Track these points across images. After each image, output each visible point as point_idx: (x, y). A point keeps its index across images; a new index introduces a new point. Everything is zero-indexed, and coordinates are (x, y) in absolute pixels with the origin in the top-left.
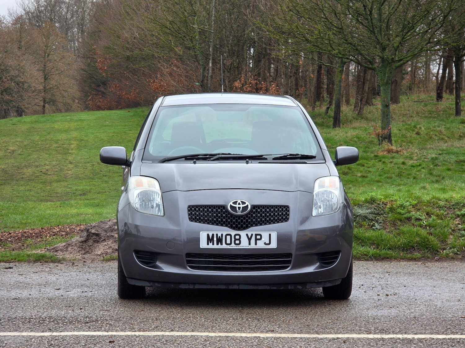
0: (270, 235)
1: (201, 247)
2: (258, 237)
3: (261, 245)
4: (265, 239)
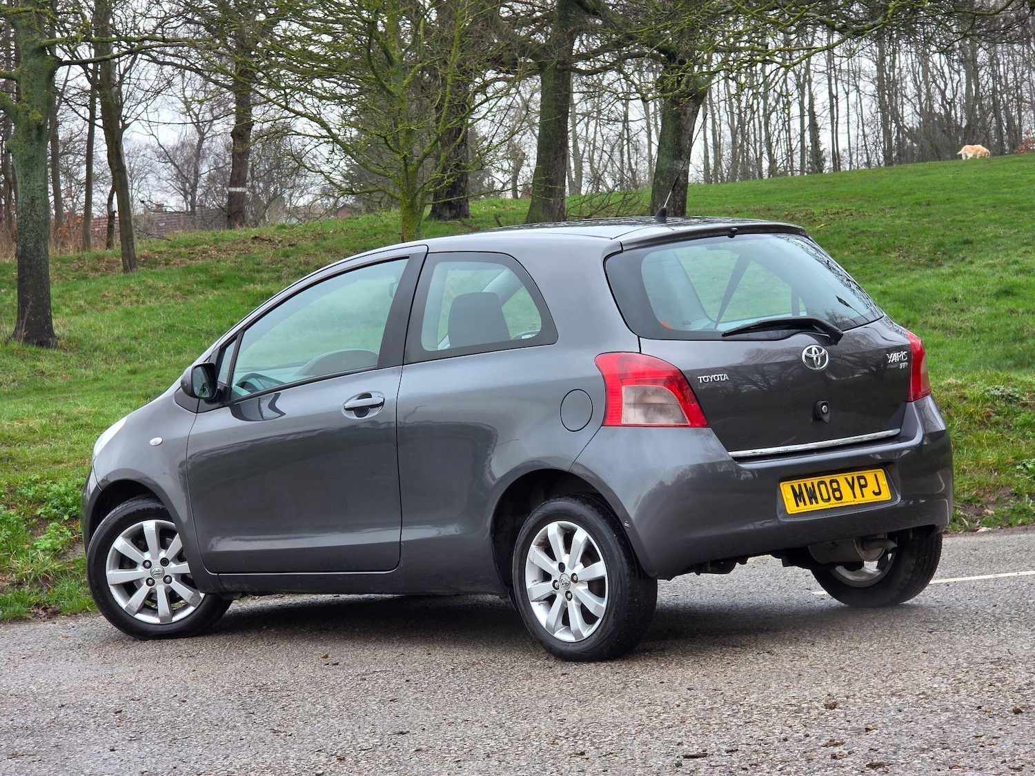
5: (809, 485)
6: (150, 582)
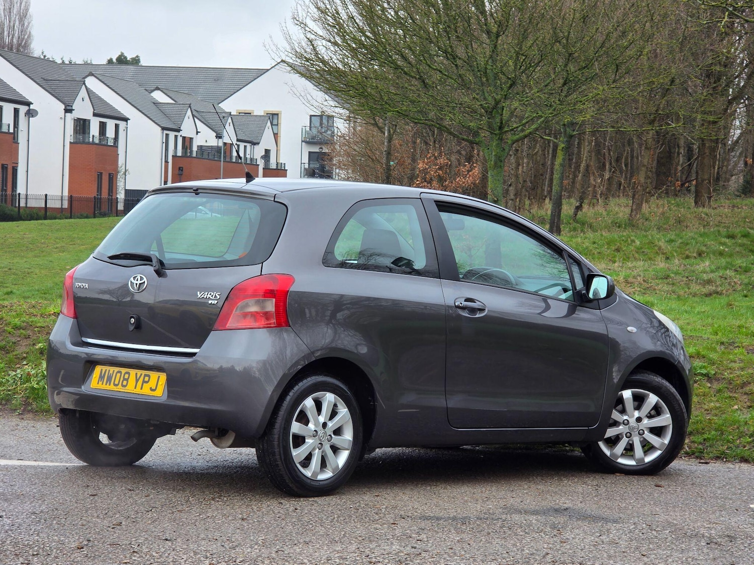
5: (111, 372)
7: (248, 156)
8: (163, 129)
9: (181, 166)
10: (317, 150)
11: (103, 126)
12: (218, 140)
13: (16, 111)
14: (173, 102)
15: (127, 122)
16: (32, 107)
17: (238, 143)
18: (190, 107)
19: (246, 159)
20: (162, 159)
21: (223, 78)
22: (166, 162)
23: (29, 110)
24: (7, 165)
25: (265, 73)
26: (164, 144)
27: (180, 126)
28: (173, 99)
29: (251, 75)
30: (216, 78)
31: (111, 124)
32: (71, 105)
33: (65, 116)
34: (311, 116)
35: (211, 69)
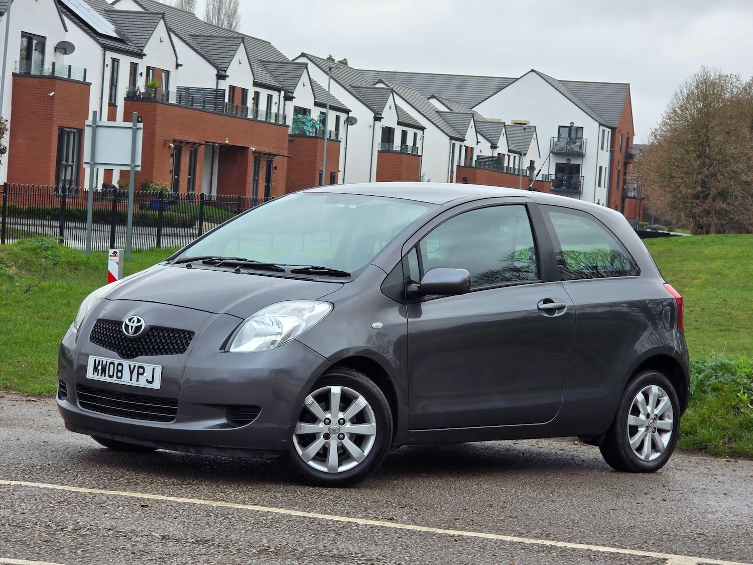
0: (154, 369)
1: (87, 377)
2: (141, 371)
3: (142, 383)
4: (148, 375)
6: (327, 436)
7: (517, 167)
8: (452, 138)
9: (465, 176)
10: (565, 162)
11: (404, 134)
12: (493, 150)
13: (338, 118)
14: (448, 111)
15: (423, 131)
16: (351, 114)
17: (509, 154)
18: (473, 117)
19: (514, 169)
20: (448, 169)
21: (465, 86)
22: (452, 172)
23: (348, 118)
24: (335, 173)
25: (514, 82)
26: (451, 154)
27: (464, 136)
28: (448, 108)
29: (494, 83)
30: (458, 85)
31: (411, 132)
32: (381, 113)
33: (374, 124)
34: (560, 127)
35: (452, 77)
